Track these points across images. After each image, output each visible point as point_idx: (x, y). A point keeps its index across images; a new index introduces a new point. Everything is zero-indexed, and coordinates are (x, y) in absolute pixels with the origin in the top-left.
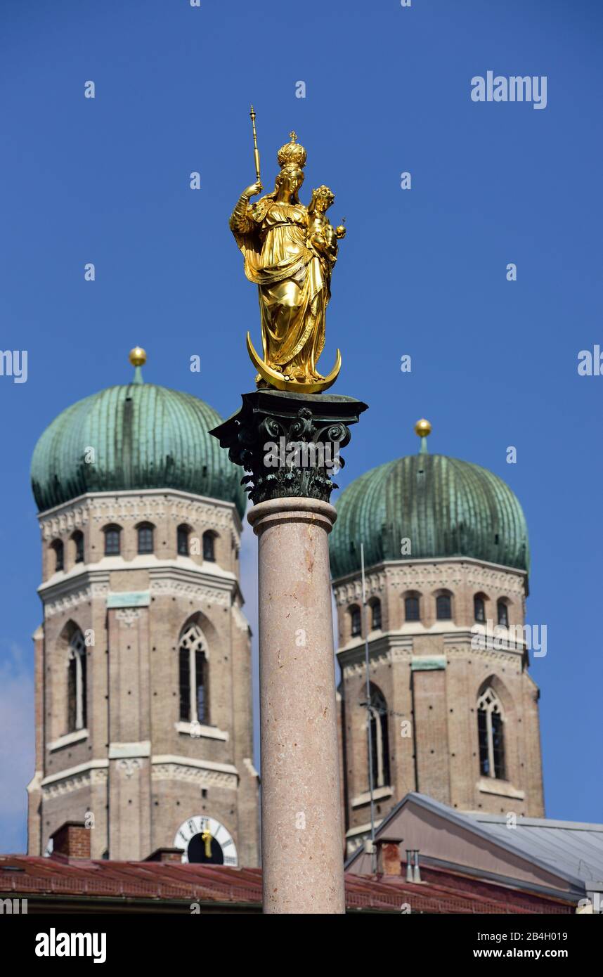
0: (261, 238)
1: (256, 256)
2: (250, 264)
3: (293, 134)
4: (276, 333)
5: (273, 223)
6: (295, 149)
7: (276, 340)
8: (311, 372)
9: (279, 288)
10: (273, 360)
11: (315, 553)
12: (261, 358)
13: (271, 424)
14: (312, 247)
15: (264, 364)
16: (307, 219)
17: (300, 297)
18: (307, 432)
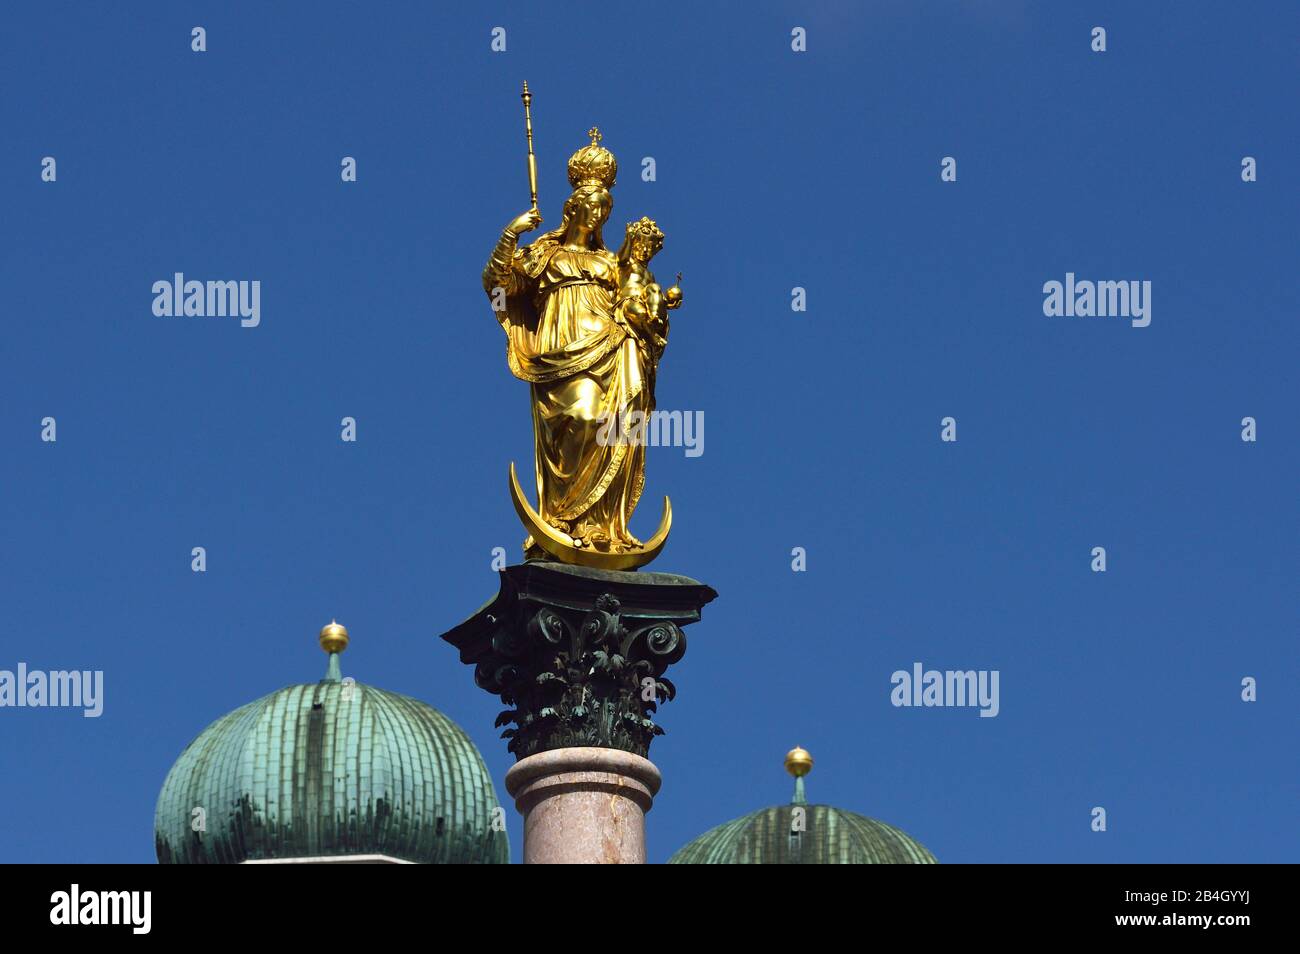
0: (538, 305)
1: (527, 337)
2: (517, 349)
3: (594, 132)
4: (560, 467)
5: (558, 280)
6: (597, 155)
7: (560, 478)
8: (619, 534)
9: (567, 390)
10: (554, 512)
11: (621, 845)
12: (533, 507)
13: (550, 619)
14: (624, 320)
15: (539, 519)
16: (617, 276)
17: (602, 405)
18: (611, 636)
